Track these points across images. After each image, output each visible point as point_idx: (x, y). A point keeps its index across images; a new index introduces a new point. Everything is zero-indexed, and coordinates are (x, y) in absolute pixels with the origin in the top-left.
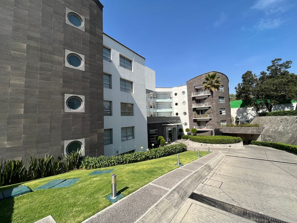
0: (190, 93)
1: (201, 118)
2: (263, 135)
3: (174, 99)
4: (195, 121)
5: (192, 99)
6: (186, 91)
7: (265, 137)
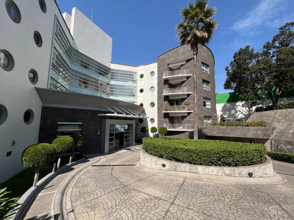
0: (161, 73)
1: (175, 111)
2: (275, 140)
3: (138, 84)
4: (166, 115)
5: (163, 82)
6: (156, 70)
7: (279, 144)
